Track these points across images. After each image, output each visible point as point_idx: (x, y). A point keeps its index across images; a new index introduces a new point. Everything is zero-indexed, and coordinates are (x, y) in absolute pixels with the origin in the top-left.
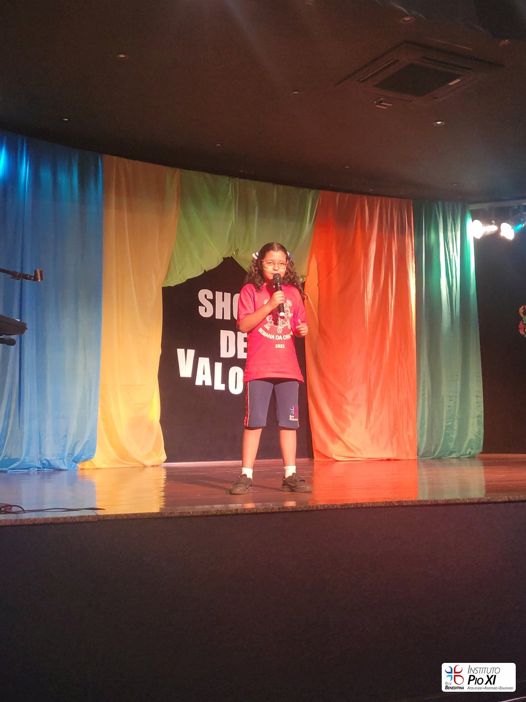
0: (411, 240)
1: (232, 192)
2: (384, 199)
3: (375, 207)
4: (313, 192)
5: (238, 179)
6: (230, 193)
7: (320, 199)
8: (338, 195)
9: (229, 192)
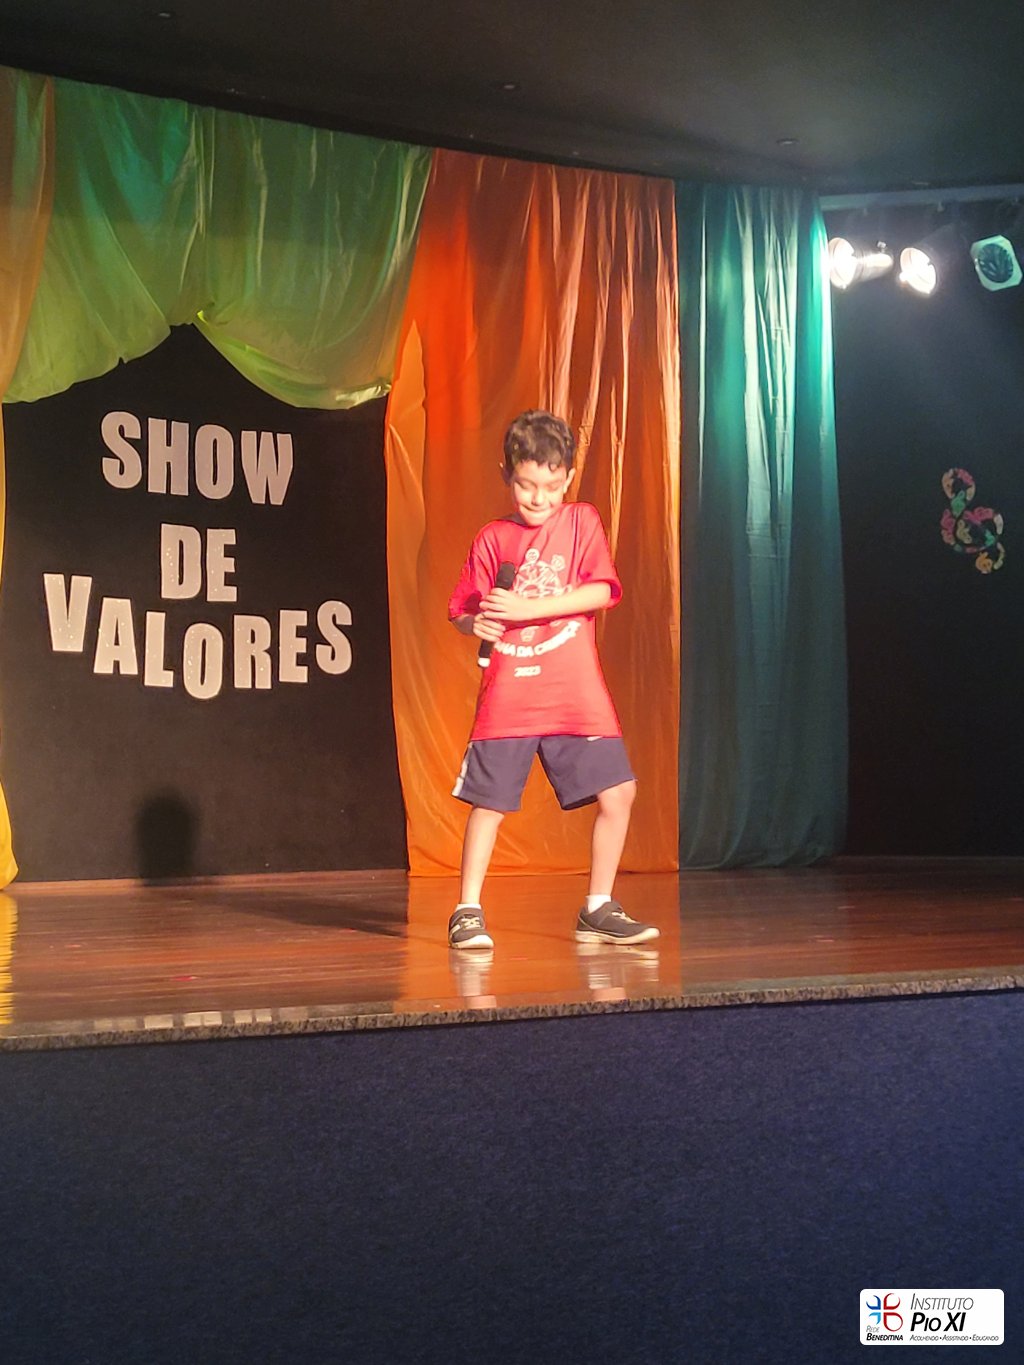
0: (672, 289)
1: (198, 146)
2: (600, 175)
3: (578, 197)
4: (414, 152)
5: (213, 110)
6: (192, 150)
7: (432, 171)
8: (481, 160)
9: (188, 145)
